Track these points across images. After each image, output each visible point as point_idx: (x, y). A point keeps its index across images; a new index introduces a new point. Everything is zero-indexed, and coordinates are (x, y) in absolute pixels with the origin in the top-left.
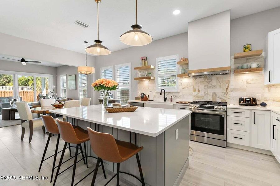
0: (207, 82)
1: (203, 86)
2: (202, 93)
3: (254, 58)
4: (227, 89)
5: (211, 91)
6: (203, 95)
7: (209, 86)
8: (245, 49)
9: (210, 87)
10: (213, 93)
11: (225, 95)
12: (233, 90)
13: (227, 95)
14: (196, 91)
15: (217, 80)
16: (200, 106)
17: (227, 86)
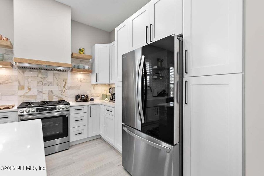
0: (41, 77)
1: (36, 82)
2: (34, 92)
3: (86, 61)
4: (64, 87)
5: (46, 89)
6: (36, 94)
7: (44, 82)
8: (80, 51)
9: (45, 84)
10: (50, 90)
11: (62, 93)
12: (70, 88)
13: (65, 93)
14: (24, 88)
15: (54, 77)
16: (37, 108)
17: (64, 84)
